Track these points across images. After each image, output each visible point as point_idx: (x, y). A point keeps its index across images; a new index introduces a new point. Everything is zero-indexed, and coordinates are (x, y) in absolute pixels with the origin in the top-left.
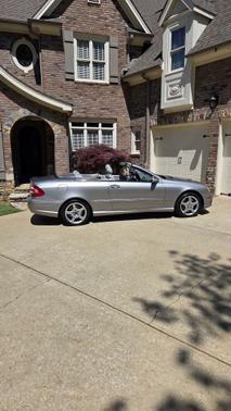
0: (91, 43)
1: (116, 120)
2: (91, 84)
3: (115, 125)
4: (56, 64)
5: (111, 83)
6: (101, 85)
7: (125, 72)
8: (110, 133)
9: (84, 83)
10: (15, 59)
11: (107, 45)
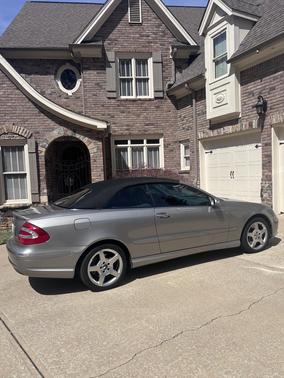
0: (133, 61)
1: (162, 135)
2: (134, 101)
3: (161, 140)
4: (98, 84)
5: (156, 98)
6: (146, 100)
7: (170, 86)
8: (157, 149)
9: (127, 100)
10: (59, 83)
11: (150, 61)
